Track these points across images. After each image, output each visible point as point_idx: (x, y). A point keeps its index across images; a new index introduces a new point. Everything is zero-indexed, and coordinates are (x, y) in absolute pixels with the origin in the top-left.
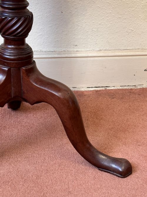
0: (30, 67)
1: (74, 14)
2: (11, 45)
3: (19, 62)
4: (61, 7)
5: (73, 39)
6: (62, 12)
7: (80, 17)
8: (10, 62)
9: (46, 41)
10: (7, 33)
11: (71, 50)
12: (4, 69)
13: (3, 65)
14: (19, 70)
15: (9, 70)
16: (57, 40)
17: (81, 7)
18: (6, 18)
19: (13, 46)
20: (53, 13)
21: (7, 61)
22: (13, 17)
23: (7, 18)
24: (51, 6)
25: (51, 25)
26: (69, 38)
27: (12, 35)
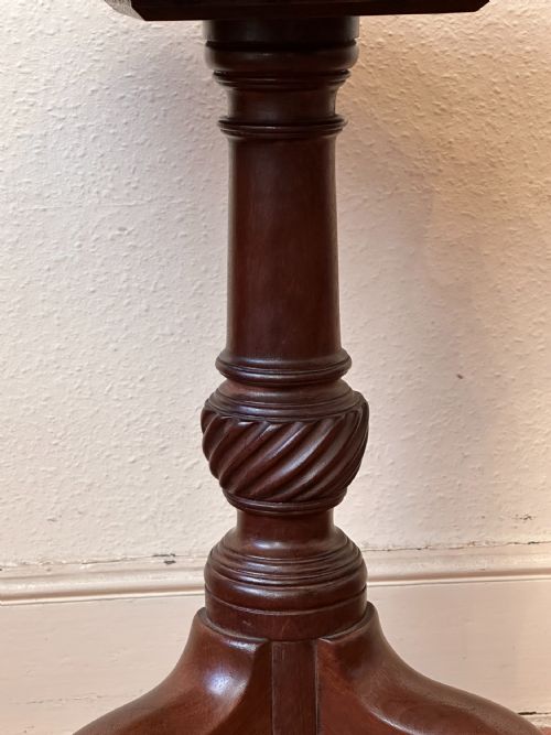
0: (353, 633)
1: (513, 380)
2: (269, 538)
3: (308, 615)
4: (457, 354)
5: (511, 489)
6: (460, 377)
7: (540, 392)
8: (267, 613)
9: (388, 503)
10: (257, 490)
11: (506, 538)
12: (239, 650)
13: (233, 629)
14: (308, 649)
15: (263, 651)
16: (441, 498)
17: (542, 350)
18: (256, 424)
19: (277, 545)
20: (420, 383)
21: (256, 612)
22: (285, 420)
23: (261, 427)
24: (413, 353)
25: (411, 434)
26: (496, 485)
27: (279, 496)
